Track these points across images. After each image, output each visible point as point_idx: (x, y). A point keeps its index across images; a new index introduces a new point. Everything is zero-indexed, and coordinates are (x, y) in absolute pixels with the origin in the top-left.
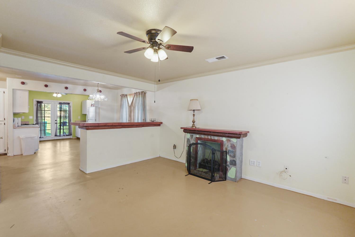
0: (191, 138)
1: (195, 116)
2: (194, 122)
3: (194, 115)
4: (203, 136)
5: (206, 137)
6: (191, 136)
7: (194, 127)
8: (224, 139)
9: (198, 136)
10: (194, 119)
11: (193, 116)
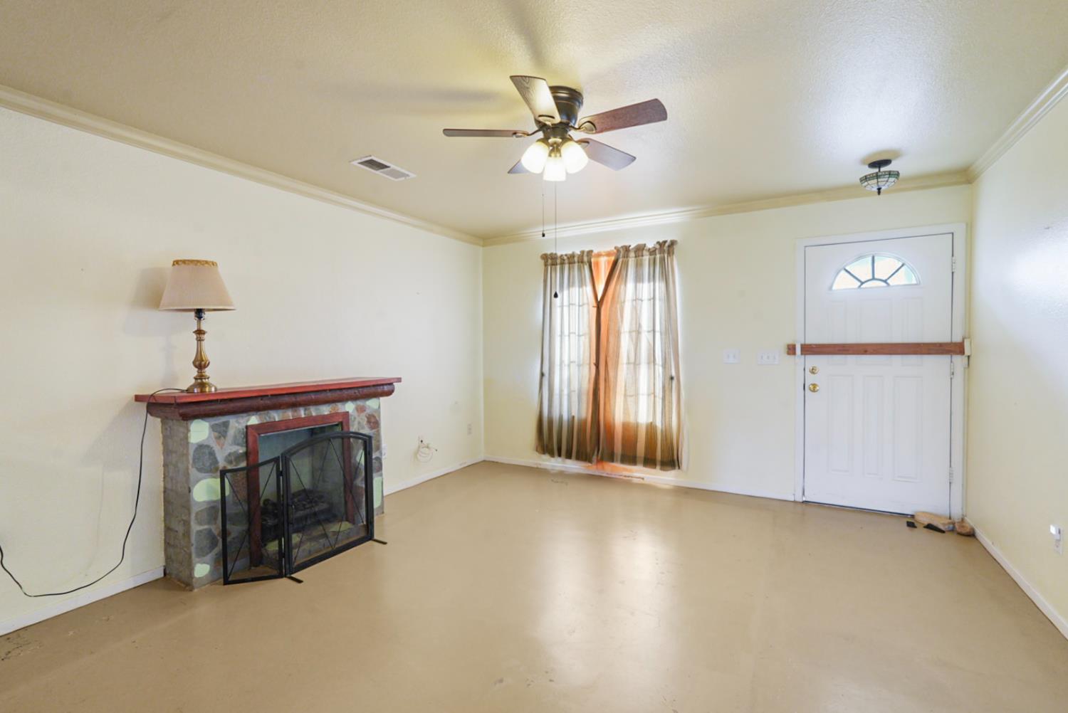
0: (218, 438)
1: (205, 336)
2: (200, 364)
3: (200, 332)
4: (276, 416)
5: (289, 414)
6: (213, 428)
7: (213, 389)
8: (349, 407)
9: (254, 420)
10: (199, 352)
11: (195, 336)
